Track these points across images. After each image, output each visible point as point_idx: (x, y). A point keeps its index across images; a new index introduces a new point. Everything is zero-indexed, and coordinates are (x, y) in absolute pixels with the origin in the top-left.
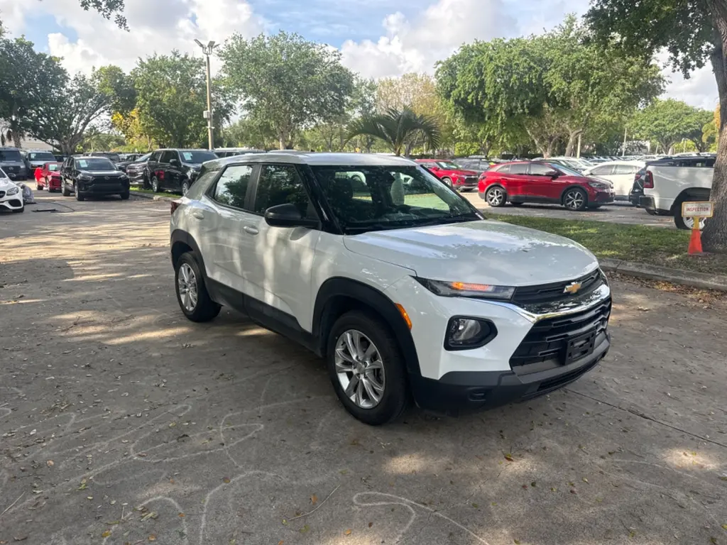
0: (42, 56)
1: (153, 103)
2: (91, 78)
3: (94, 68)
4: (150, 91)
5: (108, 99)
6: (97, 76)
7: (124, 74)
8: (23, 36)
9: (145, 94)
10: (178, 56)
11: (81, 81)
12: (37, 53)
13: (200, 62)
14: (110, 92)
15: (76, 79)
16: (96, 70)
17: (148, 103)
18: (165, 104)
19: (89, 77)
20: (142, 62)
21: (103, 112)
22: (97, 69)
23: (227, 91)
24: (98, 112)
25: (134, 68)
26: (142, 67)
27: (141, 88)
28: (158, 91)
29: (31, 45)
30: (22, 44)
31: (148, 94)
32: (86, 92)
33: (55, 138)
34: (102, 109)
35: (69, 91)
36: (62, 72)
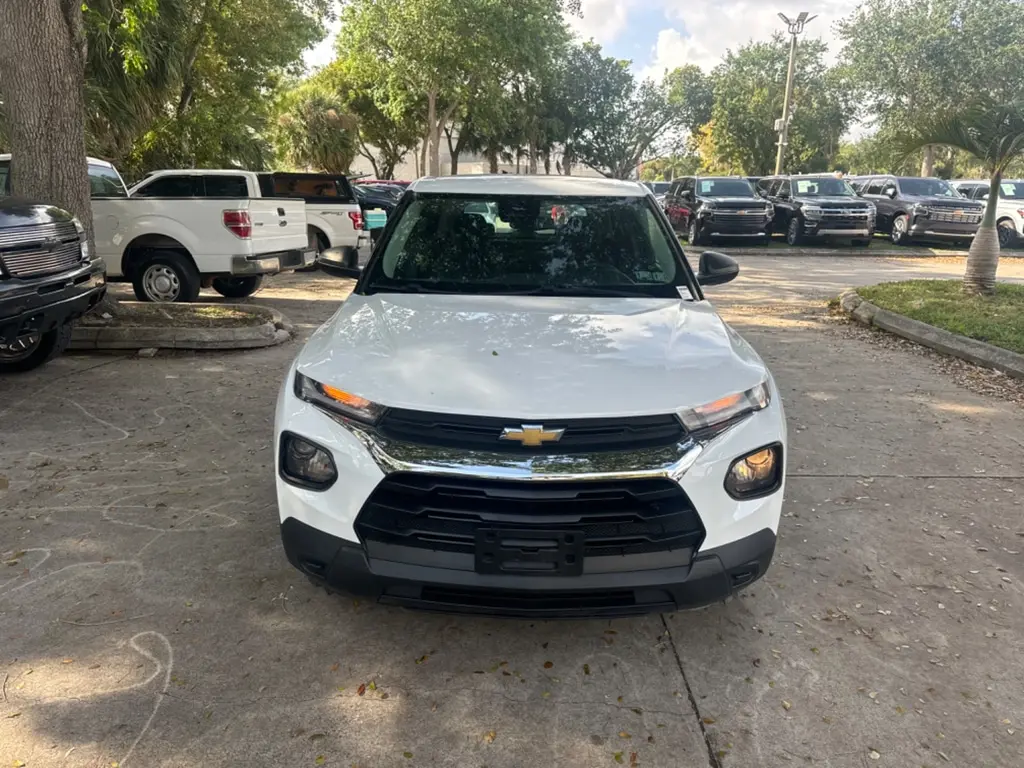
0: (609, 62)
1: (734, 112)
2: (661, 84)
3: (667, 70)
4: (732, 95)
5: (677, 110)
6: (670, 81)
7: (703, 75)
8: (592, 38)
9: (725, 101)
10: (781, 41)
11: (648, 89)
12: (603, 58)
13: (814, 46)
14: (680, 100)
15: (644, 87)
16: (669, 73)
17: (726, 112)
18: (749, 113)
19: (659, 83)
20: (730, 56)
21: (669, 128)
22: (671, 71)
23: (848, 86)
24: (662, 129)
25: (718, 64)
26: (729, 63)
27: (720, 92)
28: (745, 94)
29: (598, 48)
30: (589, 49)
31: (728, 100)
32: (653, 104)
33: (608, 165)
34: (668, 125)
35: (632, 104)
36: (628, 78)
